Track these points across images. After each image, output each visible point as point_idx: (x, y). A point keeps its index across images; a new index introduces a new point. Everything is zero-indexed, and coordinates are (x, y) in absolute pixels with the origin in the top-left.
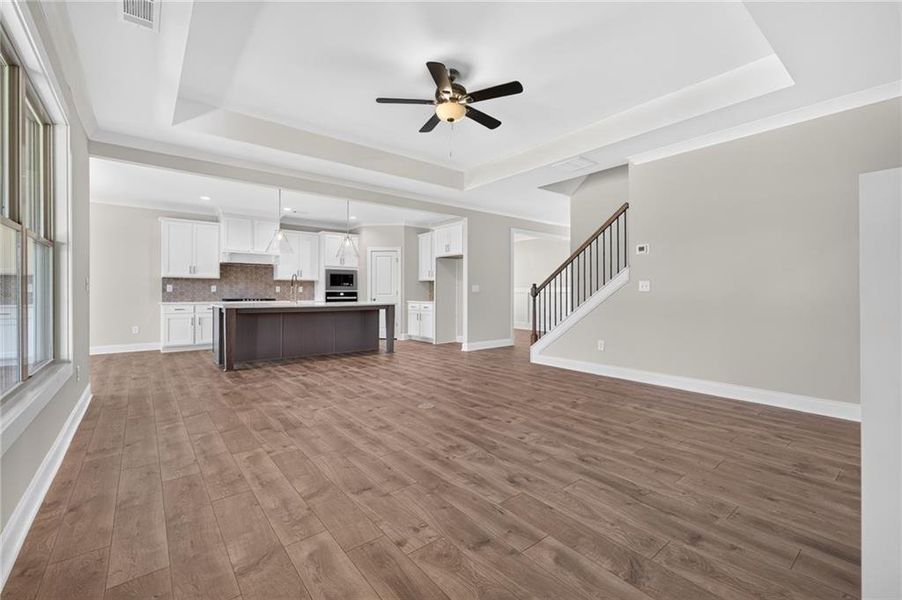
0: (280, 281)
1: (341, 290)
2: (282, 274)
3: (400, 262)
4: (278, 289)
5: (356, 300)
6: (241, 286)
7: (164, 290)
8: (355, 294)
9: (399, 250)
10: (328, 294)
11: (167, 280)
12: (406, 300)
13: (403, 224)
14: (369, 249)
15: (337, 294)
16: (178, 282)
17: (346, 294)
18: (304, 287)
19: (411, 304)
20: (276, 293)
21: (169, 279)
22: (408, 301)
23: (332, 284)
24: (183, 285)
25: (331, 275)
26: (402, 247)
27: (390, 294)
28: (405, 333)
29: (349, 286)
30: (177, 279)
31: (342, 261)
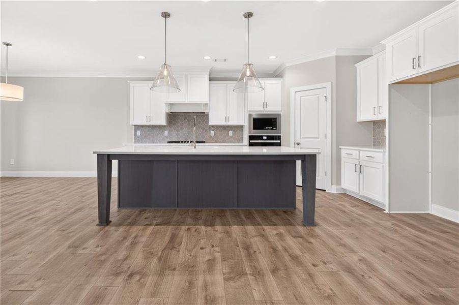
0: (213, 126)
1: (265, 133)
2: (212, 122)
3: (329, 100)
4: (212, 133)
5: (279, 144)
6: (185, 131)
7: (135, 134)
8: (279, 138)
9: (329, 85)
10: (251, 138)
11: (137, 127)
12: (338, 144)
13: (334, 54)
14: (293, 90)
15: (261, 138)
16: (144, 129)
17: (269, 138)
18: (234, 132)
19: (345, 151)
20: (210, 137)
21: (138, 126)
22: (340, 147)
23: (254, 128)
24: (147, 131)
25: (254, 119)
26: (332, 82)
27: (318, 138)
28: (337, 185)
29: (272, 129)
30: (142, 126)
31: (265, 105)
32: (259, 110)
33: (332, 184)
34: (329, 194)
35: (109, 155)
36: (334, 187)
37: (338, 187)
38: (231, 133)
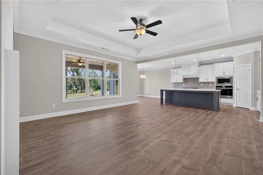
0: (202, 82)
1: (224, 85)
2: (200, 81)
3: (251, 70)
4: (202, 85)
6: (190, 84)
7: (173, 85)
8: (232, 87)
10: (217, 87)
12: (255, 90)
13: (253, 51)
14: (236, 67)
15: (222, 87)
17: (226, 87)
20: (201, 86)
22: (257, 91)
23: (218, 83)
24: (176, 84)
25: (218, 79)
26: (252, 63)
27: (246, 87)
28: (254, 107)
29: (228, 83)
30: (175, 83)
31: (224, 73)
32: (221, 75)
33: (252, 107)
34: (250, 110)
35: (163, 90)
36: (253, 108)
37: (255, 108)
38: (210, 85)
